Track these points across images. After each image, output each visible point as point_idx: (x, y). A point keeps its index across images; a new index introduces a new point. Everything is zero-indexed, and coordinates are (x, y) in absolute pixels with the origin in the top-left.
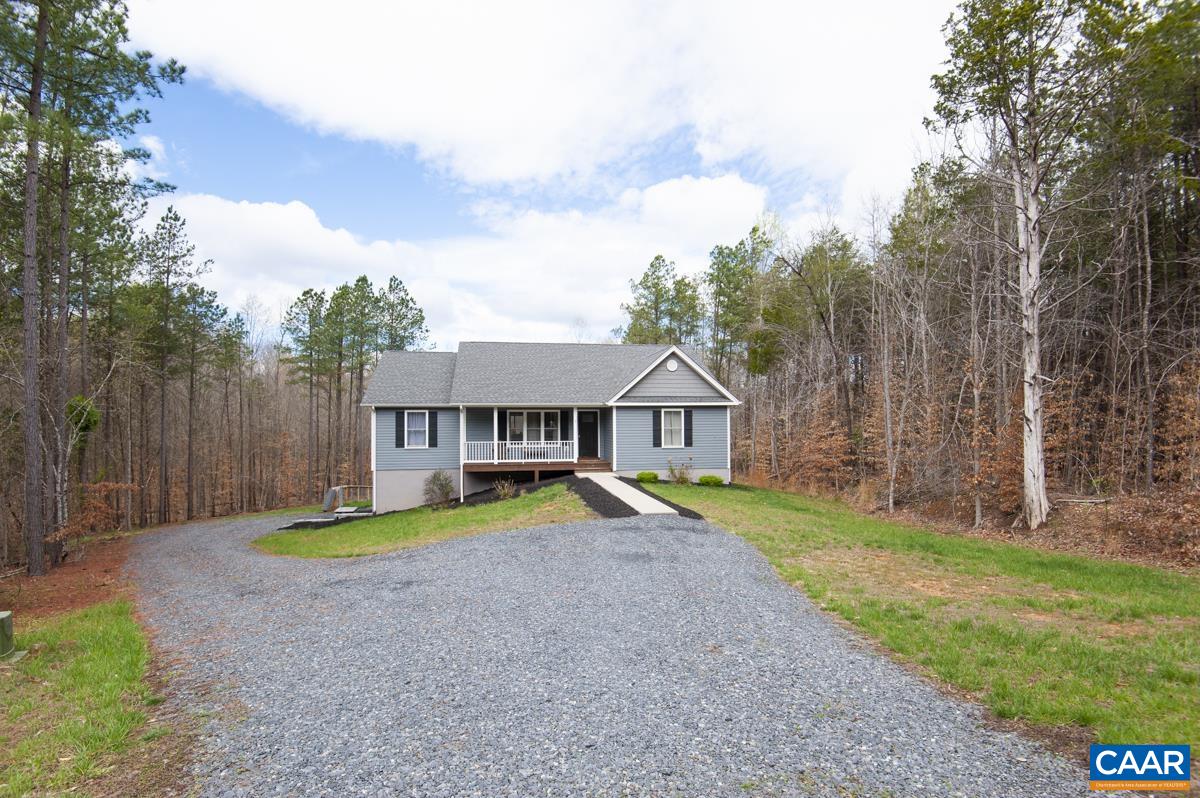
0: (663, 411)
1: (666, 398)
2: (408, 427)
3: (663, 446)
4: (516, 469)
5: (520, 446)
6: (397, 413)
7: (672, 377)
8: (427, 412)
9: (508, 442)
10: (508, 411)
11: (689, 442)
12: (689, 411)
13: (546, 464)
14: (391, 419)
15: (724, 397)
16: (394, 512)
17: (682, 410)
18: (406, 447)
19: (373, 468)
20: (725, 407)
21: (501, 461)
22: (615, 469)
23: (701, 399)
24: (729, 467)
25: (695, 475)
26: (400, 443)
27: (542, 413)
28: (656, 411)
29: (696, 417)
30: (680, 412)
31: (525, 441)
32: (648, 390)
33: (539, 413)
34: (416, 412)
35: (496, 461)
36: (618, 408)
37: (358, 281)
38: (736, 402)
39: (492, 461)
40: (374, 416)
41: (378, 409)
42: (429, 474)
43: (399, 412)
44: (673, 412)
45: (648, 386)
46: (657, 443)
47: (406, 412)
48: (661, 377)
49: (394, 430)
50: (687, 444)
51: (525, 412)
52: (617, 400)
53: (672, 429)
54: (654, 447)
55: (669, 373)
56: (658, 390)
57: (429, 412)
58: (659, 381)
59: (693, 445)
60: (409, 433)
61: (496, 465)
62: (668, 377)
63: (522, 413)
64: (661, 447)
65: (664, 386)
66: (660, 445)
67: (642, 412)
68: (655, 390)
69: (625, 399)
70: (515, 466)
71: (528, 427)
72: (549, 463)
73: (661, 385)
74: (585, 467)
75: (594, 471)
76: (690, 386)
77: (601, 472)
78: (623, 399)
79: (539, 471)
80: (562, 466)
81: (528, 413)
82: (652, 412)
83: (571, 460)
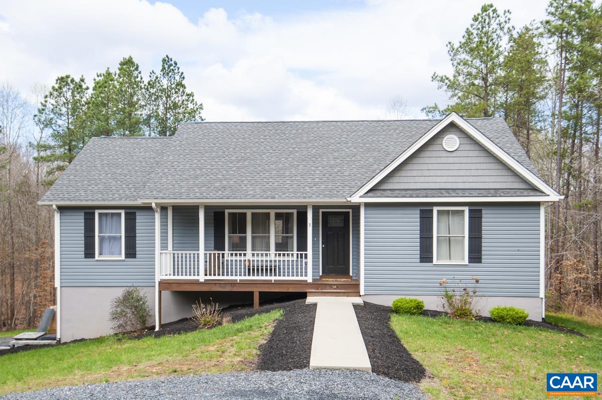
0: (435, 210)
1: (440, 191)
2: (100, 232)
3: (435, 261)
4: (228, 289)
5: (243, 258)
6: (86, 214)
7: (450, 160)
8: (123, 212)
9: (226, 252)
10: (227, 211)
11: (476, 255)
12: (476, 210)
13: (268, 283)
14: (79, 220)
15: (535, 189)
16: (82, 340)
17: (466, 209)
18: (97, 258)
19: (57, 284)
20: (537, 205)
21: (208, 277)
22: (362, 293)
23: (496, 192)
24: (542, 294)
25: (485, 306)
26: (89, 252)
27: (273, 213)
28: (425, 211)
29: (488, 219)
30: (463, 211)
31: (249, 251)
32: (414, 179)
34: (110, 211)
35: (202, 278)
36: (367, 205)
37: (122, 64)
38: (554, 196)
39: (196, 278)
40: (57, 217)
41: (62, 209)
42: (119, 292)
43: (88, 212)
44: (450, 211)
45: (414, 173)
46: (426, 255)
47: (97, 212)
48: (433, 160)
49: (83, 235)
50: (473, 259)
51: (249, 213)
52: (365, 194)
53: (449, 237)
54: (421, 262)
55: (444, 154)
56: (427, 179)
57: (125, 212)
58: (430, 166)
59: (482, 260)
60: (102, 239)
61: (202, 283)
62: (444, 160)
63: (245, 214)
64: (432, 262)
65: (439, 173)
66: (430, 260)
67: (402, 212)
68: (422, 179)
69: (378, 193)
70: (227, 285)
71: (253, 233)
72: (273, 282)
73: (432, 173)
74: (321, 289)
75: (334, 295)
76: (480, 173)
77: (343, 296)
78: (374, 192)
79: (259, 292)
80: (292, 286)
81: (253, 214)
82: (418, 212)
83: (303, 278)
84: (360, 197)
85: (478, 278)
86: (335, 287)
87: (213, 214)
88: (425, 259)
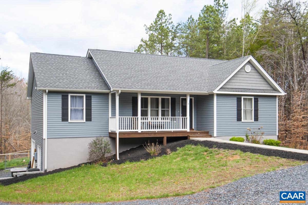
0: (242, 97)
1: (245, 90)
2: (71, 107)
3: (243, 121)
4: (153, 136)
5: (146, 121)
7: (247, 76)
8: (84, 95)
11: (256, 119)
12: (257, 98)
13: (170, 132)
14: (58, 100)
15: (275, 90)
17: (253, 98)
18: (69, 121)
19: (45, 136)
20: (275, 96)
21: (142, 130)
22: (215, 136)
23: (264, 91)
24: (277, 134)
26: (65, 118)
27: (160, 98)
28: (239, 98)
29: (261, 103)
30: (251, 99)
31: (149, 117)
33: (158, 99)
34: (77, 95)
35: (139, 130)
36: (218, 95)
38: (283, 93)
39: (137, 130)
40: (45, 98)
41: (51, 93)
42: (90, 140)
43: (64, 95)
44: (248, 98)
45: (235, 81)
46: (239, 119)
47: (69, 95)
48: (241, 76)
49: (61, 108)
51: (149, 98)
52: (220, 89)
53: (245, 110)
54: (237, 121)
55: (245, 73)
56: (239, 84)
57: (86, 96)
58: (241, 79)
59: (258, 120)
60: (71, 110)
61: (140, 133)
62: (245, 76)
65: (244, 82)
66: (241, 120)
67: (230, 98)
68: (237, 84)
70: (152, 134)
71: (151, 108)
73: (241, 81)
74: (194, 135)
75: (199, 137)
76: (257, 82)
77: (205, 138)
78: (223, 89)
79: (167, 137)
80: (181, 133)
81: (151, 98)
82: (236, 99)
83: (185, 130)
84: (217, 91)
85: (260, 127)
86: (199, 133)
88: (239, 120)
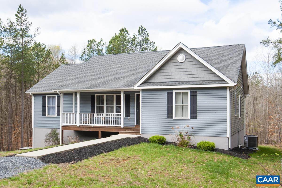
0: (174, 92)
1: (175, 83)
2: (48, 105)
4: (88, 130)
5: (102, 116)
6: (43, 97)
7: (182, 67)
8: (56, 96)
10: (96, 95)
11: (194, 115)
12: (194, 92)
13: (105, 127)
17: (189, 91)
18: (47, 116)
19: (33, 126)
20: (225, 88)
21: (81, 125)
22: (141, 133)
23: (203, 82)
26: (44, 113)
27: (115, 95)
28: (169, 92)
29: (200, 96)
30: (188, 93)
31: (105, 113)
33: (113, 96)
35: (78, 125)
36: (143, 90)
38: (231, 84)
40: (33, 98)
41: (35, 95)
42: (49, 131)
44: (182, 92)
45: (165, 74)
46: (170, 115)
47: (47, 96)
48: (173, 67)
49: (42, 106)
50: (193, 117)
51: (105, 95)
52: (140, 85)
54: (167, 118)
55: (178, 64)
56: (171, 77)
58: (172, 70)
59: (197, 117)
60: (49, 108)
61: (78, 127)
62: (178, 67)
63: (103, 96)
64: (173, 118)
65: (176, 73)
67: (159, 93)
68: (168, 77)
69: (146, 84)
70: (88, 128)
71: (107, 104)
72: (107, 127)
73: (173, 74)
74: (127, 131)
75: (131, 133)
76: (196, 73)
77: (135, 134)
78: (145, 84)
79: (101, 132)
80: (114, 129)
81: (106, 96)
82: (166, 93)
83: (119, 126)
84: (138, 86)
85: (193, 126)
86: (133, 130)
87: (90, 96)
88: (169, 117)
